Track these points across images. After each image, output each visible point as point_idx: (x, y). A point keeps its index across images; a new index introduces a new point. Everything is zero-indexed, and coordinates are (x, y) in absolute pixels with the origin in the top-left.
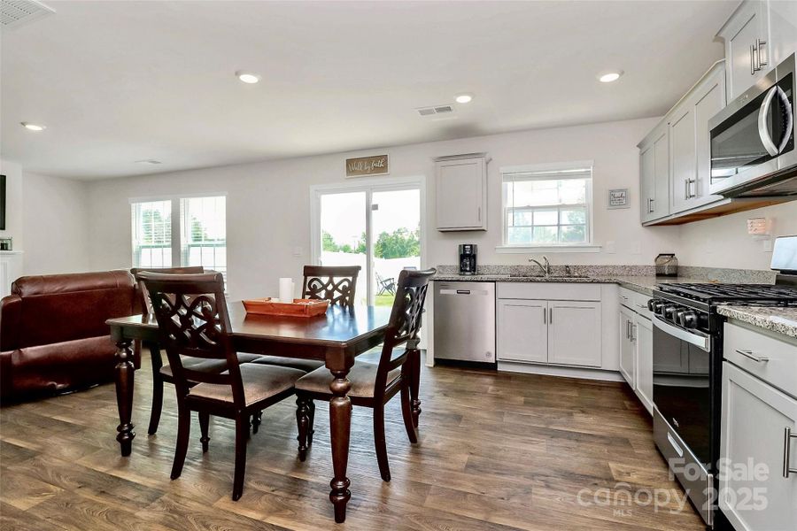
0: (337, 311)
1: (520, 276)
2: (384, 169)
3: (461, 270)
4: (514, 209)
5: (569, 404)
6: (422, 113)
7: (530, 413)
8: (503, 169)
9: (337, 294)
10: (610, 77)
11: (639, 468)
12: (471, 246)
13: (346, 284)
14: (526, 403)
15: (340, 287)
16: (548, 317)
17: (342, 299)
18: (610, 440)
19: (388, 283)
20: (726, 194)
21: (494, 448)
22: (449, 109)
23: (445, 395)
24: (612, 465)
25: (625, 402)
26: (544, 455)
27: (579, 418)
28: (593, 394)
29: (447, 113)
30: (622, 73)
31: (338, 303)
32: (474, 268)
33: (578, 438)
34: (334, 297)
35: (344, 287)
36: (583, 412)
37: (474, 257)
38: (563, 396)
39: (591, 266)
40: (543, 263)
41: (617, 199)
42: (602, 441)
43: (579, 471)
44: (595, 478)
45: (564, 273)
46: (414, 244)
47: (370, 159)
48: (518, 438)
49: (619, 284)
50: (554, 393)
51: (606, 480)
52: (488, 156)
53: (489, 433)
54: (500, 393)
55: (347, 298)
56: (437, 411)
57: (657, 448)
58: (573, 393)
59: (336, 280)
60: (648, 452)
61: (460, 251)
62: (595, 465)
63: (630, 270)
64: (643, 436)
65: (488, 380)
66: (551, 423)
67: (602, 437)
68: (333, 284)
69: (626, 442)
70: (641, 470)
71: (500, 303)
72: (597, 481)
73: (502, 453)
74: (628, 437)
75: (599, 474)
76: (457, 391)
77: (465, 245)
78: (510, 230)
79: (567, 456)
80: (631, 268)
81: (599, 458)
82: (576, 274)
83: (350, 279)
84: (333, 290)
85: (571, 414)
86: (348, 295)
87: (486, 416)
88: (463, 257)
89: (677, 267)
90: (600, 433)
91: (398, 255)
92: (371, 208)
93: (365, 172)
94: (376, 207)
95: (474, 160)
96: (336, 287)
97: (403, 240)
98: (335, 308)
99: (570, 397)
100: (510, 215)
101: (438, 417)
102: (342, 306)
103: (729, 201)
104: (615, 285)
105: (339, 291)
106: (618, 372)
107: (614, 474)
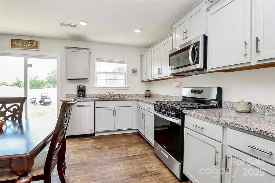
0: (9, 123)
1: (102, 98)
2: (37, 47)
3: (78, 96)
4: (100, 73)
5: (124, 145)
6: (61, 25)
7: (113, 152)
8: (96, 57)
9: (8, 114)
10: (138, 31)
11: (153, 164)
12: (83, 86)
13: (16, 107)
14: (110, 148)
15: (11, 109)
16: (115, 113)
17: (13, 117)
18: (142, 156)
19: (33, 100)
20: (172, 74)
21: (104, 174)
22: (75, 26)
23: (75, 153)
24: (146, 166)
25: (141, 139)
26: (123, 170)
27: (130, 149)
28: (131, 138)
29: (75, 28)
30: (141, 30)
31: (10, 119)
32: (84, 96)
33: (132, 158)
34: (7, 116)
35: (14, 109)
36: (130, 147)
37: (84, 91)
38: (122, 142)
39: (126, 94)
40: (111, 93)
41: (134, 72)
42: (139, 157)
43: (137, 173)
44: (143, 173)
45: (118, 97)
46: (45, 83)
47: (27, 41)
48: (112, 165)
49: (137, 100)
50: (118, 141)
51: (146, 173)
52: (90, 51)
53: (100, 167)
54: (99, 146)
55: (17, 116)
56: (73, 163)
57: (155, 154)
58: (124, 140)
59: (8, 105)
60: (153, 157)
61: (78, 88)
62: (141, 168)
63: (138, 95)
64: (150, 151)
65: (92, 141)
66: (121, 155)
67: (139, 155)
68: (5, 108)
69: (146, 155)
70: (154, 165)
71: (97, 109)
72: (144, 175)
73: (108, 175)
74: (146, 153)
75: (144, 172)
76: (80, 150)
77: (80, 86)
78: (98, 80)
79: (131, 167)
80: (138, 94)
81: (141, 164)
82: (122, 97)
83: (19, 104)
84: (6, 111)
85: (126, 149)
86: (17, 114)
87: (96, 159)
88: (79, 91)
89: (150, 94)
90: (138, 154)
91: (36, 87)
92: (27, 66)
93: (24, 47)
94: (31, 66)
95: (85, 51)
96: (8, 110)
97: (39, 81)
98: (7, 122)
99: (124, 142)
100: (98, 75)
101: (74, 166)
102: (13, 120)
103: (173, 76)
104: (136, 101)
105: (10, 111)
106: (137, 129)
107: (148, 169)
